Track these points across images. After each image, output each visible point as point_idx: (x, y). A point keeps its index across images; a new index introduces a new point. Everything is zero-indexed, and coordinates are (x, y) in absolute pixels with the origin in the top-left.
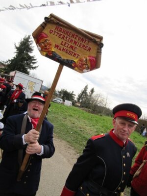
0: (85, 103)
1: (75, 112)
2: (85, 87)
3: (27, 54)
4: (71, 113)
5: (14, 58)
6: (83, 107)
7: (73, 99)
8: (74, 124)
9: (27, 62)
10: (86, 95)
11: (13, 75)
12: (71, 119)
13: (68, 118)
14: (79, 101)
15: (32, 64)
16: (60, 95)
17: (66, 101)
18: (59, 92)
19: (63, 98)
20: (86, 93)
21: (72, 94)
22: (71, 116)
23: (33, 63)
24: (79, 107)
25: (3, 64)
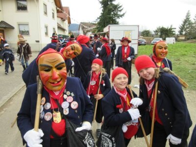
0: (190, 34)
1: (185, 49)
2: (186, 15)
3: (112, 4)
4: (182, 51)
5: (101, 14)
6: (188, 39)
7: (174, 34)
8: (194, 64)
9: (114, 13)
10: (190, 24)
11: (108, 30)
12: (187, 59)
13: (182, 59)
14: (181, 34)
15: (119, 13)
16: (157, 34)
17: (167, 39)
18: (154, 32)
19: (161, 37)
20: (190, 21)
21: (170, 29)
22: (185, 55)
23: (120, 11)
24: (184, 40)
25: (94, 24)
